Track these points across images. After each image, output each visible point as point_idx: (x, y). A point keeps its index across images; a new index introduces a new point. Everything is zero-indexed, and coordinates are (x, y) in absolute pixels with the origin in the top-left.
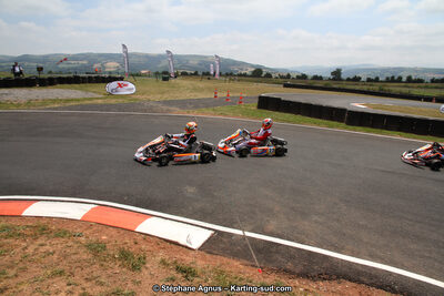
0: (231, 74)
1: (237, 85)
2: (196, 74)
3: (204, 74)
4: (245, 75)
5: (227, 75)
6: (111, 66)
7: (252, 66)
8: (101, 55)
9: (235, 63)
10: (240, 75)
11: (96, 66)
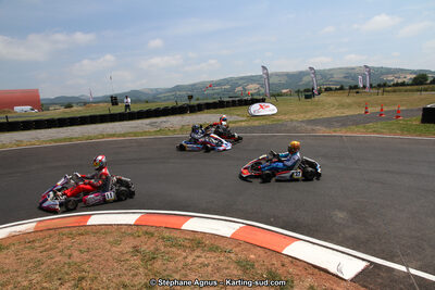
0: (385, 85)
1: (394, 97)
2: (342, 88)
3: (351, 88)
4: (403, 84)
5: (379, 86)
6: (252, 88)
7: (412, 72)
8: (242, 78)
9: (389, 71)
10: (397, 85)
11: (237, 89)
